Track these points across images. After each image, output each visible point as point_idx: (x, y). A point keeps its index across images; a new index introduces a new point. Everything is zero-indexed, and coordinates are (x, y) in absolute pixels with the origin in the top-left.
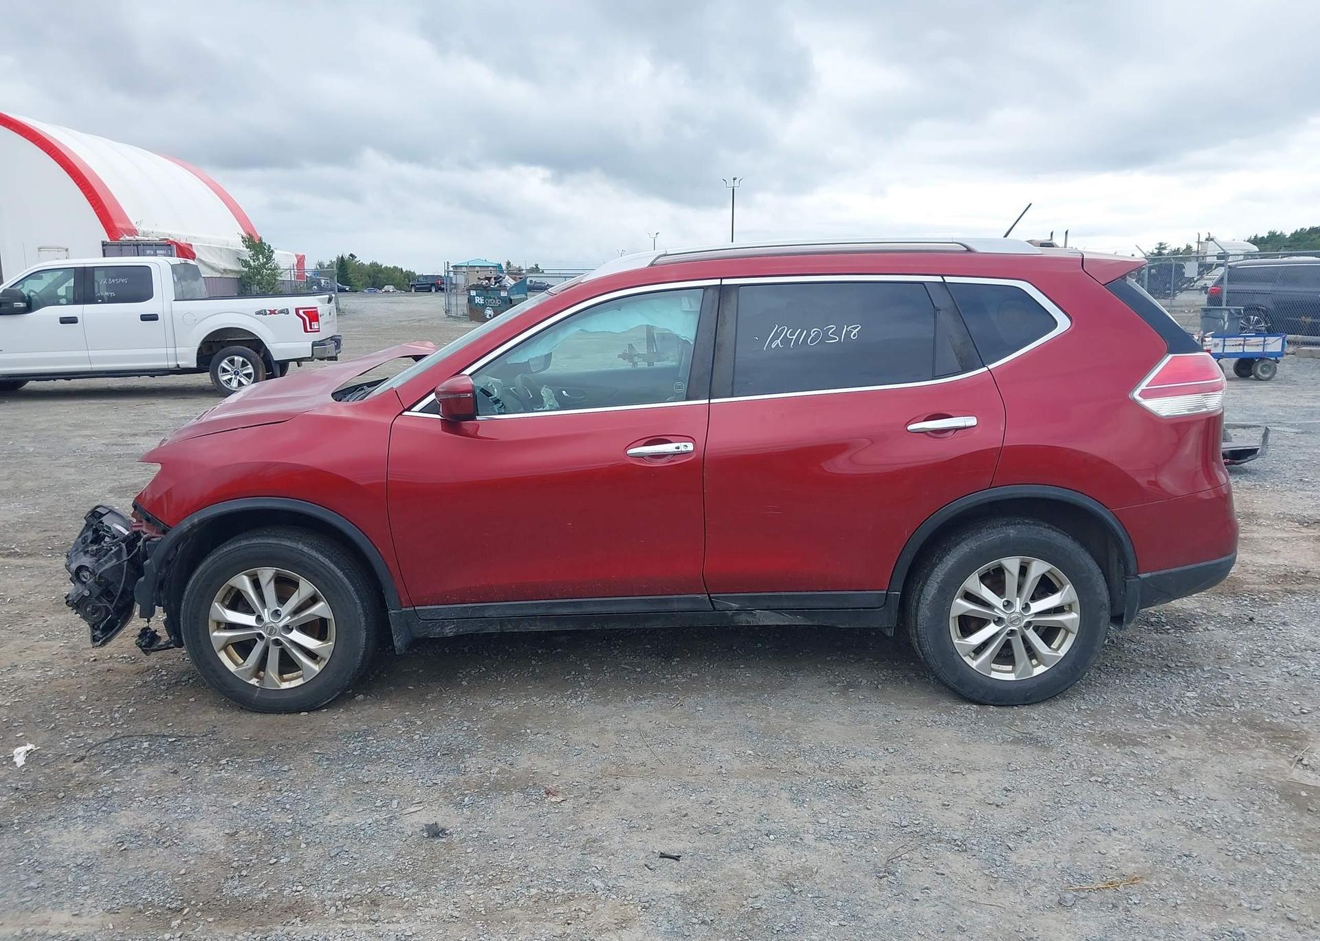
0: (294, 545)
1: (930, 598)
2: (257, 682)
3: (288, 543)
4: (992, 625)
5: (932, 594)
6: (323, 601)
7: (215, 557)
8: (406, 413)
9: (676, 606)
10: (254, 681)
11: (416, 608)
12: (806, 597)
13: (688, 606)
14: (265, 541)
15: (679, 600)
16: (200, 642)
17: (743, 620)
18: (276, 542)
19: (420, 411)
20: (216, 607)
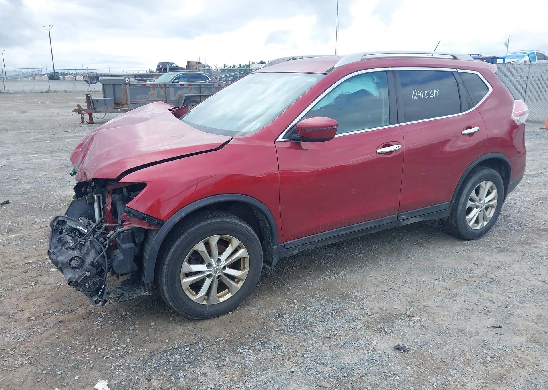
0: (230, 220)
1: (463, 202)
2: (206, 302)
3: (228, 220)
4: (475, 209)
5: (464, 200)
6: (244, 248)
7: (186, 234)
8: (277, 140)
9: (385, 222)
10: (204, 303)
11: (285, 243)
12: (429, 209)
13: (389, 221)
14: (216, 220)
15: (387, 219)
16: (176, 287)
17: (407, 223)
18: (221, 220)
19: (283, 138)
20: (185, 264)
